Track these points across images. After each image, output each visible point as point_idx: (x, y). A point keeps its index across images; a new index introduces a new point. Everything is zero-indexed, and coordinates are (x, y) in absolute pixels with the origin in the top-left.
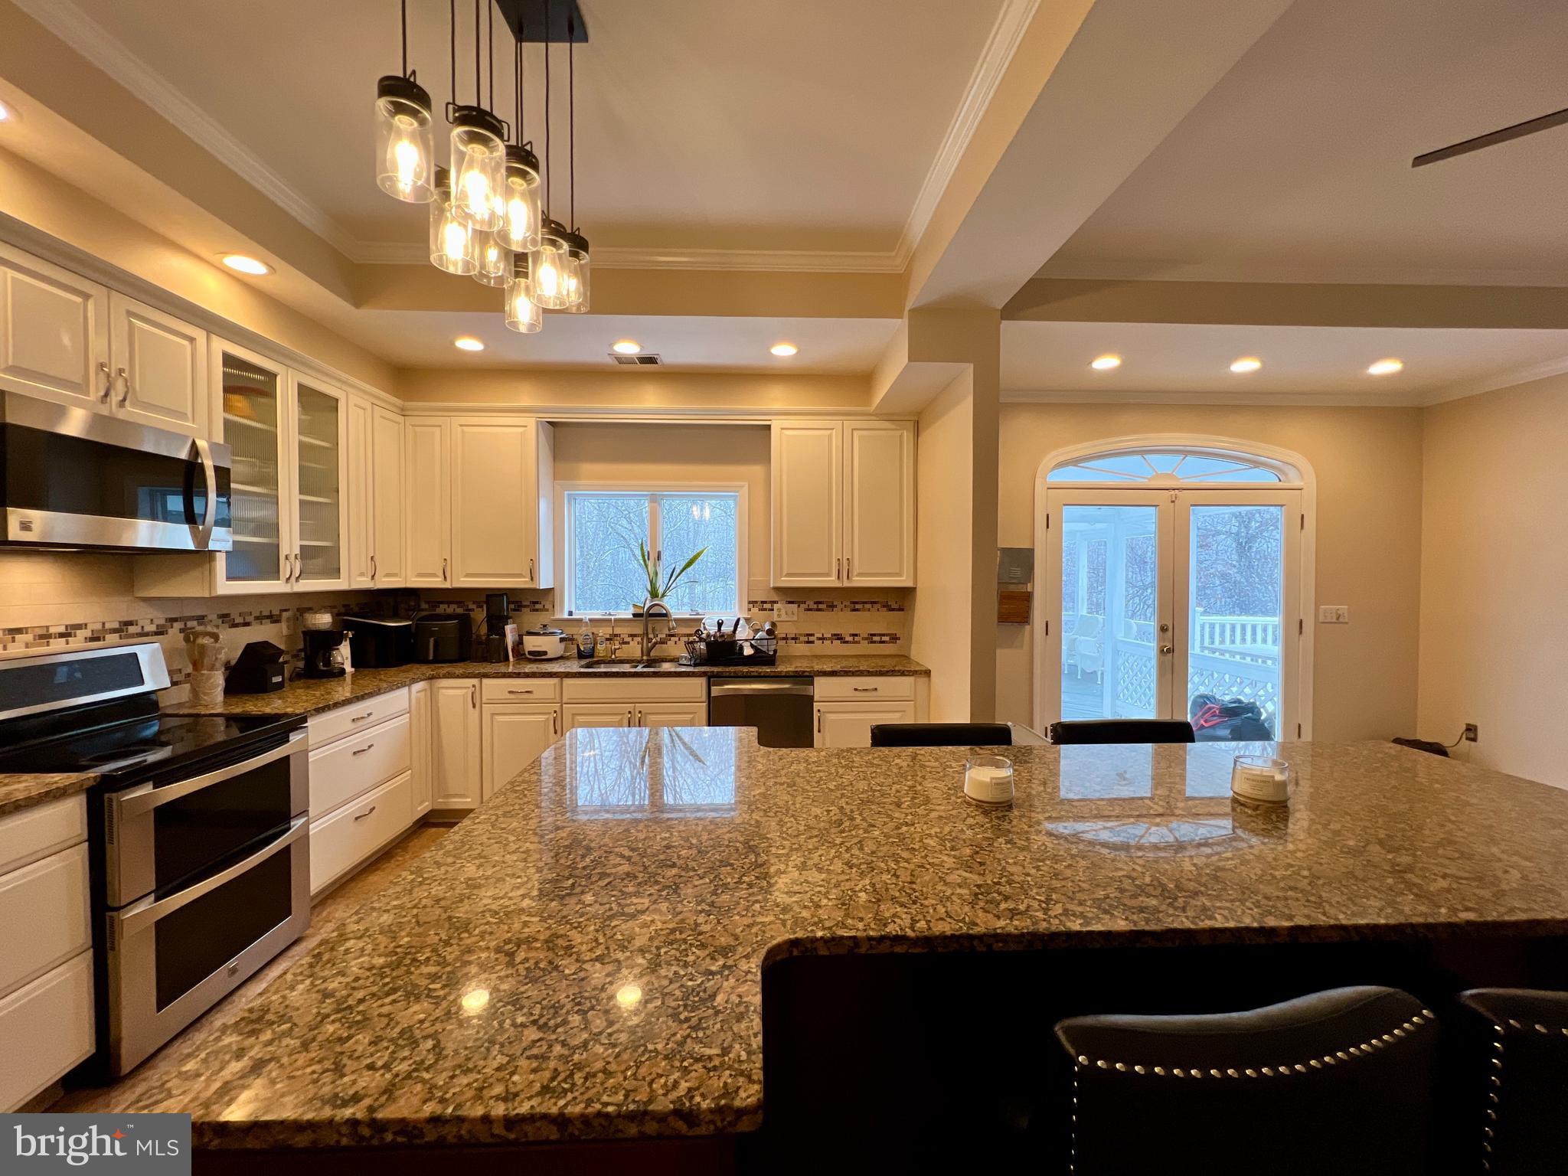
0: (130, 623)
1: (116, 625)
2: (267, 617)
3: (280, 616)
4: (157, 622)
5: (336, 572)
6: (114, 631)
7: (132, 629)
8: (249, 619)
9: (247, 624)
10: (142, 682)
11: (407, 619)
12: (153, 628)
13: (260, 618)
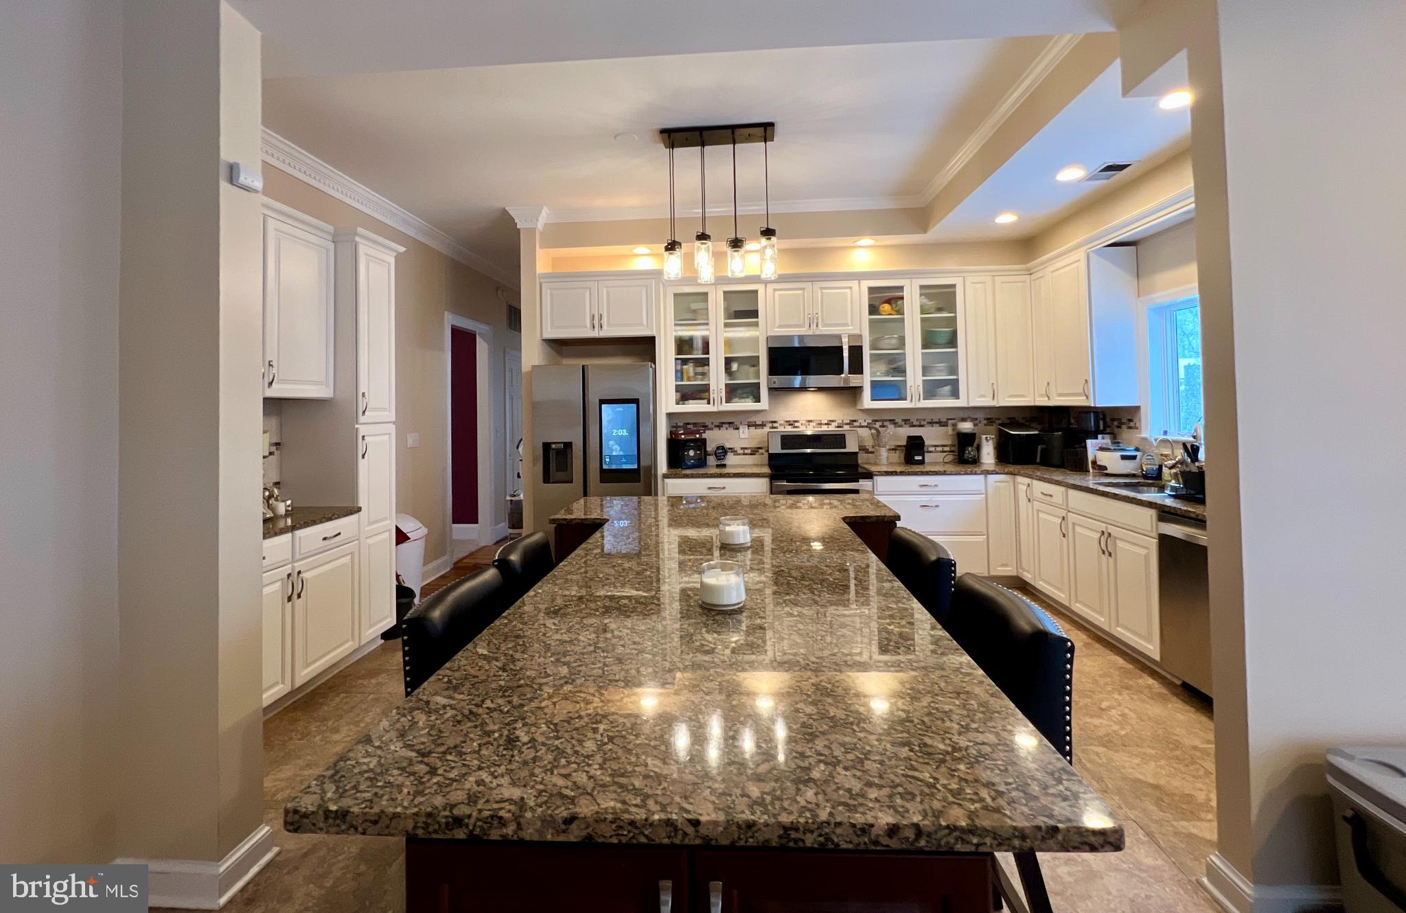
0: (855, 421)
1: (848, 422)
2: (937, 423)
3: (947, 422)
4: (867, 421)
5: (955, 394)
6: (847, 424)
7: (855, 424)
8: (922, 423)
9: (922, 426)
10: (845, 447)
11: (1036, 429)
12: (866, 424)
13: (931, 423)
